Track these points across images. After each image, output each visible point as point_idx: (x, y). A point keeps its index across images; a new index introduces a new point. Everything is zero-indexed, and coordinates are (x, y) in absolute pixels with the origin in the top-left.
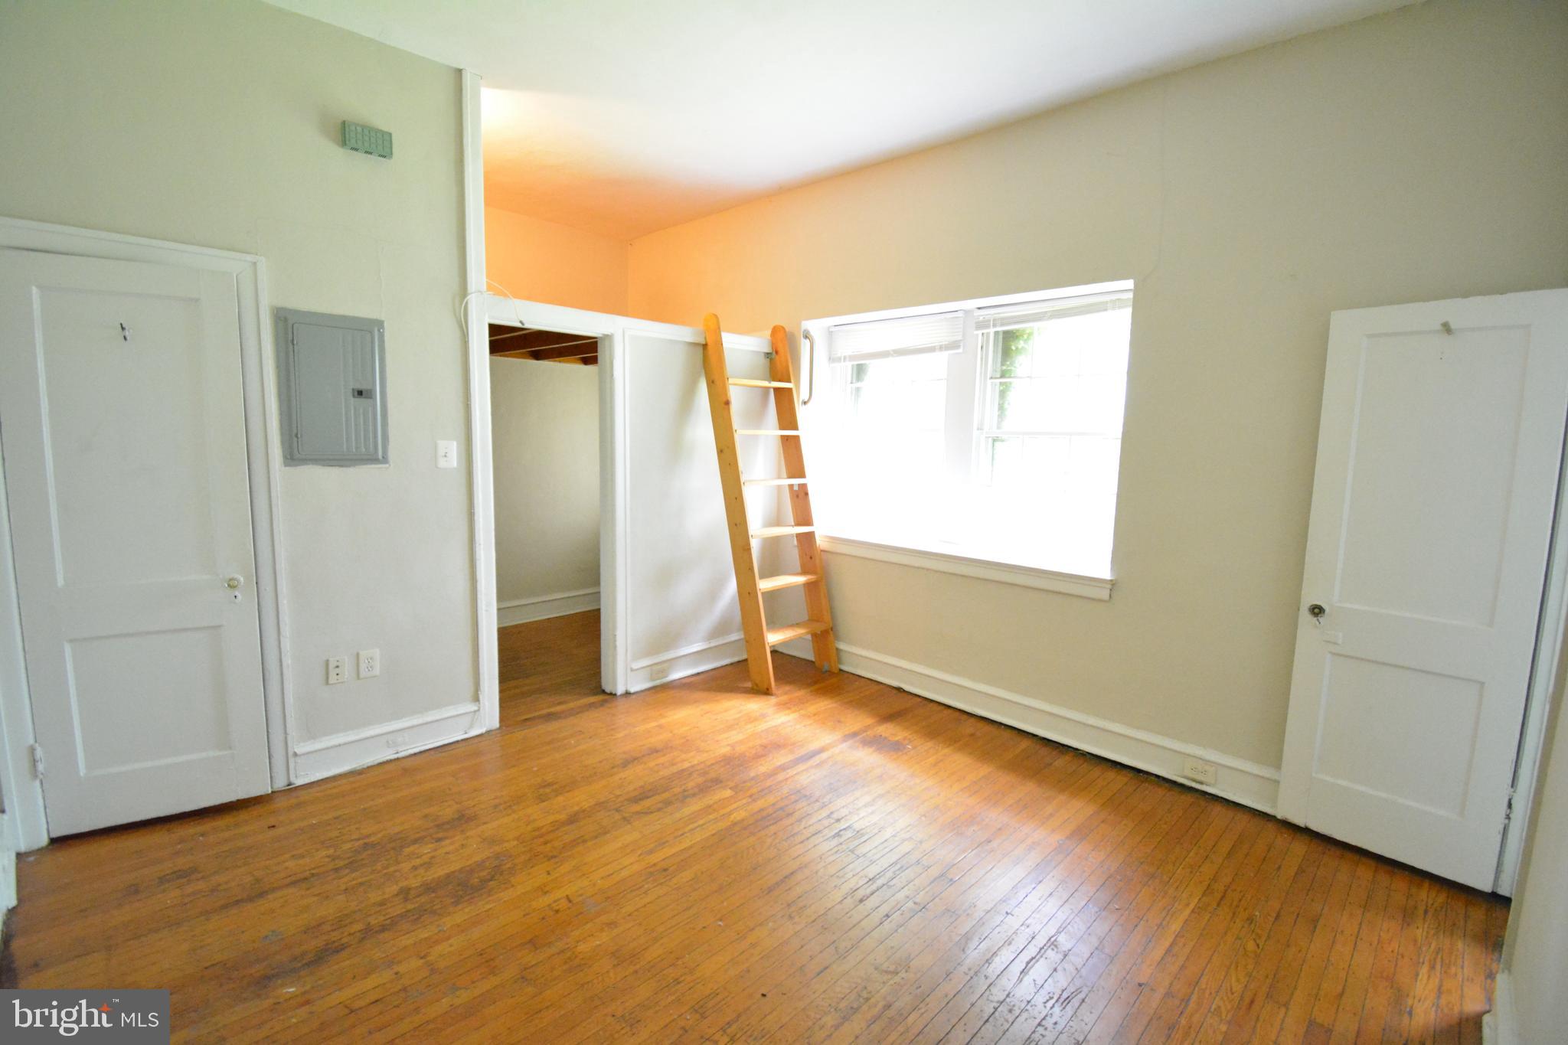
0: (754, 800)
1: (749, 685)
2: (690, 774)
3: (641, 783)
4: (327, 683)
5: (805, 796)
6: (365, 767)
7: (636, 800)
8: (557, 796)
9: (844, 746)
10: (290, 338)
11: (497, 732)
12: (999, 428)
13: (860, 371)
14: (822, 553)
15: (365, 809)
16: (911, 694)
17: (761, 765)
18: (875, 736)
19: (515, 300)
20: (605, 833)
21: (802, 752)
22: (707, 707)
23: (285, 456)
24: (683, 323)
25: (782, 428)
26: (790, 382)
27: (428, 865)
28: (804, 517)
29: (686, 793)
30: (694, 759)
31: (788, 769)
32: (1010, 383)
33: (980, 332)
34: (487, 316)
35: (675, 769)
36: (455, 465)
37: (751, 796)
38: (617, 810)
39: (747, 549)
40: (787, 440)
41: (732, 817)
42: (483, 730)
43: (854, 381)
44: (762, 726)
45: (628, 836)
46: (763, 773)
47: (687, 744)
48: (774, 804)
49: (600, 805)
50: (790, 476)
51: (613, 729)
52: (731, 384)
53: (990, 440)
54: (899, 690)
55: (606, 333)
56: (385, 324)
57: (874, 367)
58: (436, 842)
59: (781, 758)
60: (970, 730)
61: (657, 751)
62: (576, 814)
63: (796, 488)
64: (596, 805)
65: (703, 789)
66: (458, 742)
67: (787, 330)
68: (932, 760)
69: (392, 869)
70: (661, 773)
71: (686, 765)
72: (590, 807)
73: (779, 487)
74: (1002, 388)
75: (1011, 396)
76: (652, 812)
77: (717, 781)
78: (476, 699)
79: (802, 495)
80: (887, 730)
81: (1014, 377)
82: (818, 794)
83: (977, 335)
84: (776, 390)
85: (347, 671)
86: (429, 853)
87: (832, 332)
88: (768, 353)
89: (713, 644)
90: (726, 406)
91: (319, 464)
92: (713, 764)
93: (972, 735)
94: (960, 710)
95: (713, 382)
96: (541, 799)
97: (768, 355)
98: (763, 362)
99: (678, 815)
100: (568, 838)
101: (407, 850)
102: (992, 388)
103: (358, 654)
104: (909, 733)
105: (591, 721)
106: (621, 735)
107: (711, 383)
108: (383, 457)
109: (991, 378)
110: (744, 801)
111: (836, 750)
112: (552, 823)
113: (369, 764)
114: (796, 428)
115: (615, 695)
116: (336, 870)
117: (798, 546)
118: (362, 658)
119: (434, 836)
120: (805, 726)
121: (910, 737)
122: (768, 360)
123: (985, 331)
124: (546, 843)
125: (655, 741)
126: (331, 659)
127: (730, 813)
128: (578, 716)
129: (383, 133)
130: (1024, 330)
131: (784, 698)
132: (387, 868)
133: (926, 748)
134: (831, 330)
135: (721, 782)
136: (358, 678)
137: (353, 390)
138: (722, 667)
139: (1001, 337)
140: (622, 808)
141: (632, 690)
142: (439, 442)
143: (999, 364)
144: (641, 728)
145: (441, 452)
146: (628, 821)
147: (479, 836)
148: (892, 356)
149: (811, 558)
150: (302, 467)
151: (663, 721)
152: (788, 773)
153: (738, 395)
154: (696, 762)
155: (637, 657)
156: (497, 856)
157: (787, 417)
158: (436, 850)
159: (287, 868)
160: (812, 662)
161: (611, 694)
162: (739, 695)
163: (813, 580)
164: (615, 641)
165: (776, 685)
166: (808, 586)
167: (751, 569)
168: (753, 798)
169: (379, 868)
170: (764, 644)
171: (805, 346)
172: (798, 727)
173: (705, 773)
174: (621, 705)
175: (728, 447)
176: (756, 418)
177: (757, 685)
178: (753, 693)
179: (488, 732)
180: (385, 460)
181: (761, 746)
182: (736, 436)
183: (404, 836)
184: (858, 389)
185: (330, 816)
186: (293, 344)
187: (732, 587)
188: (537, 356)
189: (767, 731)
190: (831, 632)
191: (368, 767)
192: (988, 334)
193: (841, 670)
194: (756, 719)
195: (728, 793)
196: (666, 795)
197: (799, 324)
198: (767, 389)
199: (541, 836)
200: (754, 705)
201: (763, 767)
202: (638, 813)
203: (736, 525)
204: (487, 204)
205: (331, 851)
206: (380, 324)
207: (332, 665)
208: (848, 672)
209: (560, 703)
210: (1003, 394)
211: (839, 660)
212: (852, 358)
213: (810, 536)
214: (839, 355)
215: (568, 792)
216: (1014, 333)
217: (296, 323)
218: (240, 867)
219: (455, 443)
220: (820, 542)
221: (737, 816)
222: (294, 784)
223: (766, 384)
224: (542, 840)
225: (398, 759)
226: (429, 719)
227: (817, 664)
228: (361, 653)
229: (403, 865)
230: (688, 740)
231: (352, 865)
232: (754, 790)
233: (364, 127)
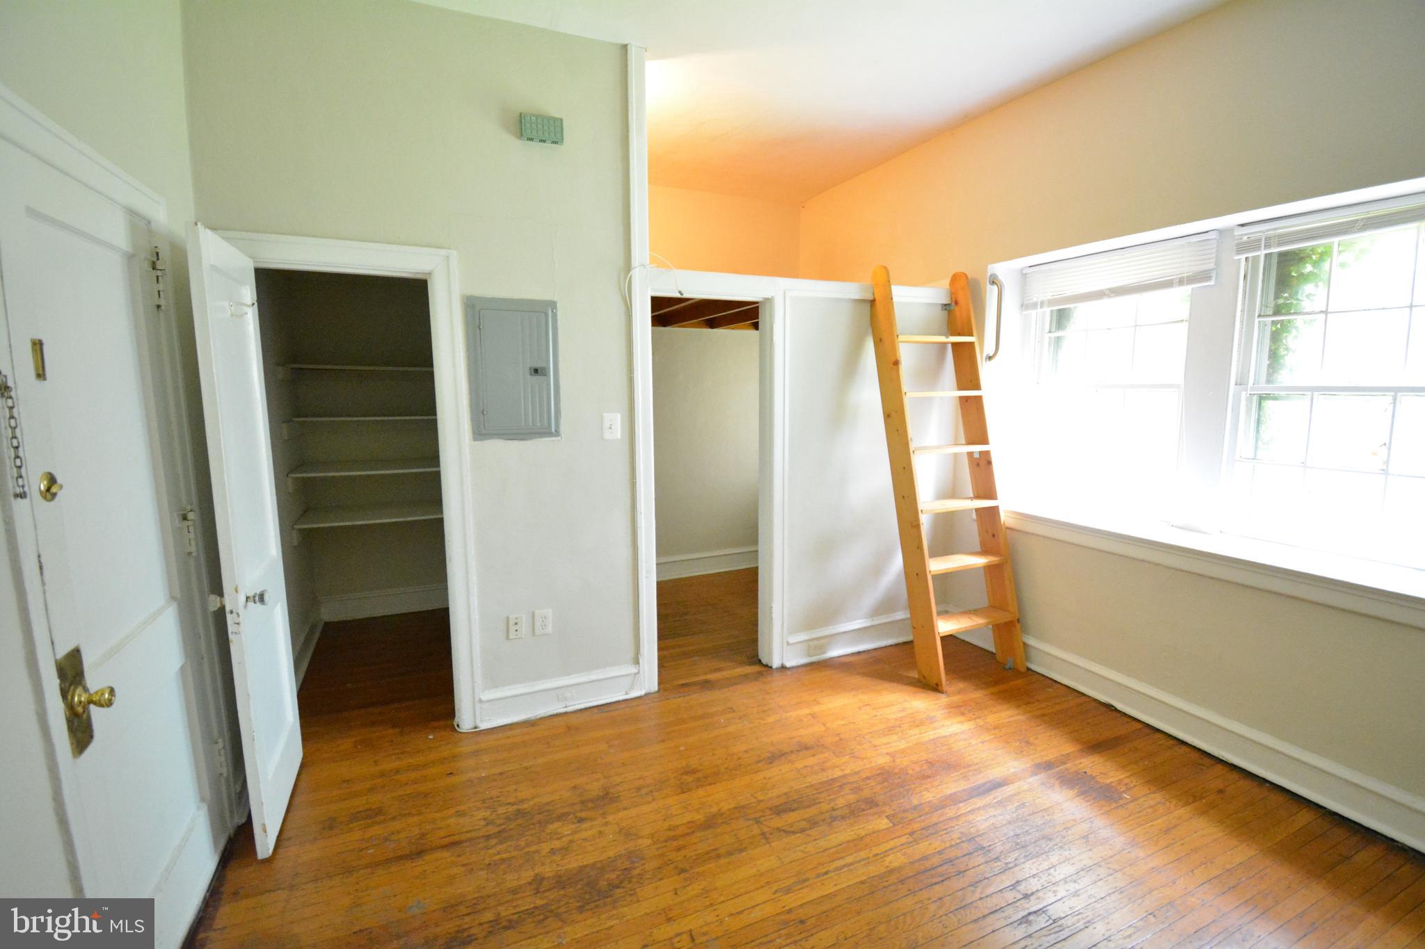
0: (916, 841)
1: (915, 674)
2: (841, 787)
3: (784, 789)
4: (508, 638)
5: (983, 848)
6: (538, 718)
7: (778, 811)
8: (698, 787)
9: (1035, 780)
10: (478, 324)
11: (656, 695)
12: (1268, 381)
13: (1061, 318)
14: (1008, 530)
15: (526, 768)
16: (1125, 715)
17: (927, 789)
18: (1077, 773)
19: (676, 272)
20: (741, 851)
21: (980, 779)
22: (865, 698)
23: (474, 433)
24: (852, 280)
25: (960, 388)
26: (972, 336)
27: (565, 850)
28: (985, 488)
29: (834, 813)
30: (844, 767)
31: (960, 802)
32: (1289, 321)
33: (1243, 257)
34: (649, 289)
35: (824, 777)
36: (619, 437)
37: (911, 834)
38: (757, 821)
39: (917, 526)
40: (967, 401)
41: (888, 859)
42: (642, 693)
43: (1053, 329)
44: (930, 735)
45: (764, 860)
46: (929, 802)
47: (840, 745)
48: (940, 852)
49: (741, 810)
50: (970, 443)
51: (764, 711)
52: (901, 342)
53: (1255, 398)
54: (1109, 707)
55: (766, 297)
56: (558, 305)
57: (1081, 312)
58: (579, 822)
59: (951, 785)
60: (1218, 784)
61: (807, 748)
62: (714, 816)
63: (976, 456)
64: (736, 808)
65: (855, 812)
66: (619, 702)
67: (969, 277)
68: (1160, 822)
69: (534, 848)
70: (809, 779)
71: (838, 773)
72: (729, 810)
73: (956, 456)
74: (1274, 329)
75: (1290, 340)
76: (794, 833)
77: (871, 803)
78: (636, 661)
79: (983, 463)
80: (1093, 765)
81: (1295, 313)
82: (999, 848)
83: (1239, 260)
84: (955, 345)
85: (524, 629)
86: (568, 835)
87: (1026, 274)
88: (946, 305)
89: (876, 622)
90: (895, 367)
91: (502, 439)
92: (868, 778)
93: (1221, 791)
94: (1199, 750)
95: (881, 340)
96: (683, 789)
97: (946, 307)
98: (941, 315)
99: (823, 843)
100: (702, 848)
101: (552, 827)
102: (1261, 329)
103: (533, 614)
104: (1127, 774)
105: (743, 696)
106: (771, 719)
107: (878, 342)
108: (556, 431)
109: (1260, 316)
110: (903, 840)
111: (1023, 785)
112: (688, 822)
113: (541, 716)
114: (978, 387)
115: (771, 667)
116: (488, 837)
117: (977, 521)
118: (537, 617)
119: (579, 815)
120: (983, 742)
121: (1127, 781)
122: (946, 312)
123: (1250, 255)
124: (679, 849)
125: (807, 733)
126: (511, 617)
127: (886, 853)
128: (731, 688)
129: (555, 119)
130: (1313, 249)
131: (956, 699)
132: (528, 845)
133: (1152, 803)
134: (1025, 272)
135: (877, 805)
136: (534, 634)
137: (530, 369)
138: (886, 647)
139: (1275, 261)
140: (762, 819)
141: (788, 664)
142: (605, 414)
143: (1271, 296)
144: (793, 714)
145: (607, 425)
146: (766, 838)
147: (617, 824)
148: (1109, 296)
149: (994, 536)
150: (489, 441)
151: (816, 709)
152: (959, 808)
153: (908, 354)
154: (848, 771)
155: (793, 631)
156: (630, 855)
157: (967, 375)
158: (576, 833)
159: (449, 826)
160: (992, 653)
161: (767, 666)
162: (905, 687)
163: (996, 563)
164: (771, 613)
165: (947, 680)
166: (989, 569)
167: (920, 547)
168: (915, 837)
169: (523, 844)
170: (934, 634)
171: (991, 293)
172: (974, 742)
173: (857, 790)
174: (777, 681)
175: (896, 412)
176: (930, 377)
177: (924, 677)
178: (919, 687)
179: (647, 694)
180: (557, 433)
181: (927, 762)
182: (906, 400)
183: (551, 808)
184: (1058, 339)
185: (497, 770)
186: (480, 329)
187: (898, 562)
188: (712, 324)
189: (933, 741)
190: (1018, 626)
191: (541, 718)
192: (1256, 258)
193: (1029, 669)
194: (921, 724)
195: (883, 823)
196: (811, 812)
197: (986, 271)
198: (944, 345)
199: (675, 838)
200: (920, 703)
201: (929, 795)
202: (779, 830)
203: (904, 497)
204: (650, 182)
205: (487, 814)
206: (553, 305)
207: (512, 622)
208: (1039, 674)
209: (719, 670)
210: (1276, 337)
211: (1027, 658)
212: (1051, 302)
213: (994, 511)
214: (1035, 300)
215: (710, 784)
216: (1297, 254)
217: (481, 309)
218: (414, 815)
219: (619, 416)
220: (1004, 517)
221: (895, 860)
222: (479, 728)
223: (942, 339)
224: (675, 844)
225: (566, 713)
226: (594, 677)
227: (997, 656)
228: (537, 612)
229: (544, 845)
230: (841, 740)
231: (502, 836)
232: (916, 826)
233: (537, 116)
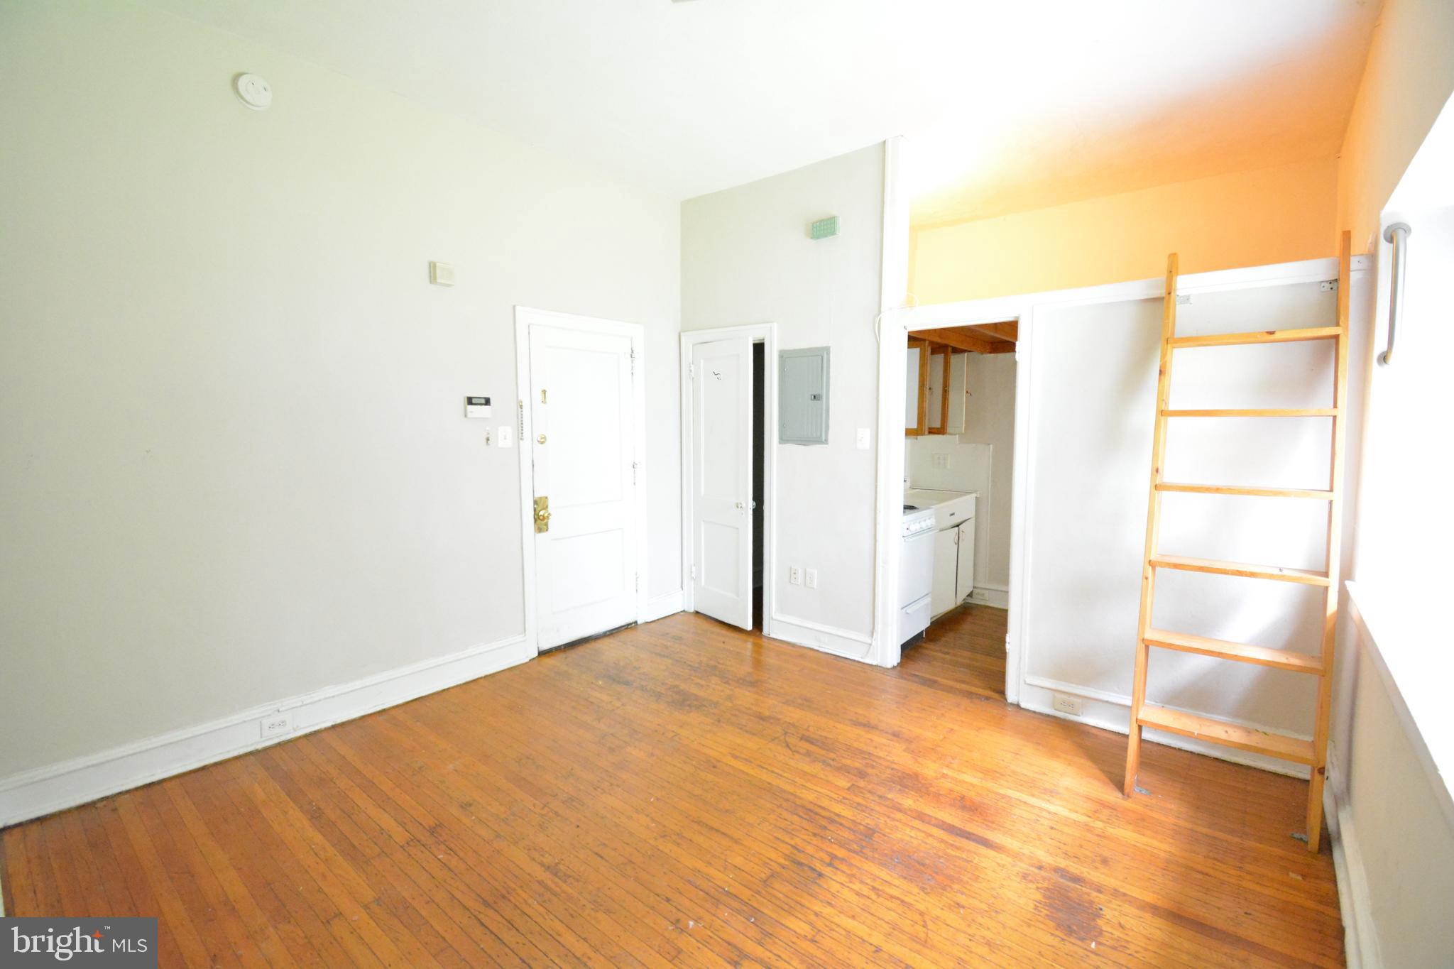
23: (780, 438)
26: (1338, 325)
34: (907, 326)
36: (867, 446)
42: (874, 663)
52: (1174, 346)
55: (1016, 315)
56: (831, 349)
78: (872, 635)
85: (800, 579)
88: (1331, 282)
91: (795, 444)
103: (805, 570)
108: (826, 440)
113: (803, 645)
118: (808, 574)
122: (1332, 292)
126: (794, 567)
129: (832, 219)
136: (804, 585)
137: (812, 394)
141: (1023, 705)
142: (859, 430)
145: (860, 437)
150: (788, 444)
155: (1035, 671)
171: (1386, 255)
180: (826, 442)
182: (1165, 420)
186: (785, 371)
206: (827, 350)
207: (793, 571)
217: (786, 358)
219: (869, 431)
225: (818, 651)
233: (821, 221)
